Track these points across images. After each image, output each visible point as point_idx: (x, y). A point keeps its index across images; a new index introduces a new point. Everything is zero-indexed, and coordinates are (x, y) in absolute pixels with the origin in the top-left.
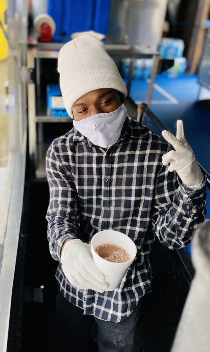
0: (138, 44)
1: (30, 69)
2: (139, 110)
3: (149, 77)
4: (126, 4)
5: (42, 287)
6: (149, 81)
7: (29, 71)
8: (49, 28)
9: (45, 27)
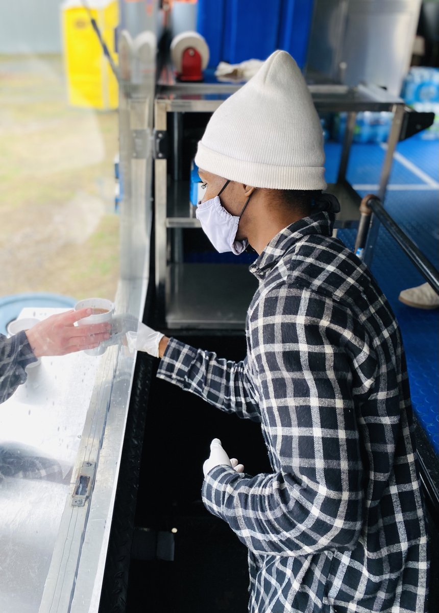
0: (364, 83)
1: (158, 132)
2: (363, 209)
3: (385, 140)
4: (344, 7)
5: (175, 530)
6: (384, 146)
7: (157, 137)
8: (197, 56)
9: (191, 55)
